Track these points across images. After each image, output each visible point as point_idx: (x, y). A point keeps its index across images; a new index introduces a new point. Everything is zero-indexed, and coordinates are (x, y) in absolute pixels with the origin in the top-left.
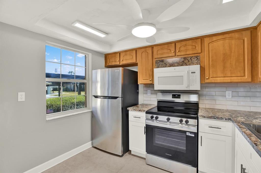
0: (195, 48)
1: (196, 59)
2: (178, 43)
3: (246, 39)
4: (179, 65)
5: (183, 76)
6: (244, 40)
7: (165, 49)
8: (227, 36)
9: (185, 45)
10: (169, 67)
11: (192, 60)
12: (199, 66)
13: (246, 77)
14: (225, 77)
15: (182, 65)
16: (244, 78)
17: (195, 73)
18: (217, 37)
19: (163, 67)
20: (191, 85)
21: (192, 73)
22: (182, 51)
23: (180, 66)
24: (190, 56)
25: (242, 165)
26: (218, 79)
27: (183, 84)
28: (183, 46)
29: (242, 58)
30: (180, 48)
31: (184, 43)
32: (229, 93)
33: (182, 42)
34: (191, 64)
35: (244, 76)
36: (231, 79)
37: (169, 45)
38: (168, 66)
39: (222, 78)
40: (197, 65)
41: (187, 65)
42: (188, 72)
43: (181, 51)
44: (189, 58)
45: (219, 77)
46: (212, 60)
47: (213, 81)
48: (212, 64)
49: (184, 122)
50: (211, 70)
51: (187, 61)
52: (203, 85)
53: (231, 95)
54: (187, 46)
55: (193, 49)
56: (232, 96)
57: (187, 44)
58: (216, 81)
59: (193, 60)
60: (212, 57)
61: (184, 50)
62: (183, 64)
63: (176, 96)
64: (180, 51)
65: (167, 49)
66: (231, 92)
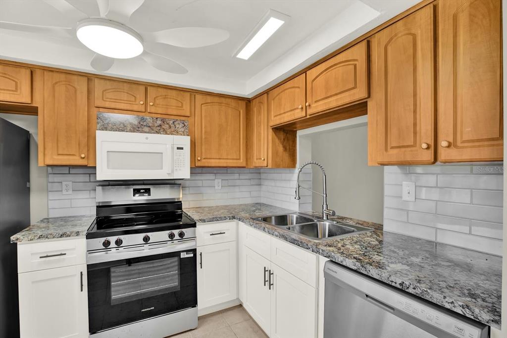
0: (181, 106)
1: (182, 125)
2: (152, 88)
3: (241, 111)
4: (153, 131)
5: (162, 153)
6: (240, 112)
7: (124, 92)
8: (223, 100)
9: (165, 96)
10: (131, 131)
11: (175, 126)
12: (189, 138)
13: (242, 161)
14: (220, 159)
15: (157, 132)
16: (238, 161)
17: (182, 148)
18: (212, 98)
19: (116, 131)
20: (176, 170)
21: (178, 148)
22: (159, 106)
23: (154, 133)
24: (173, 117)
25: (265, 268)
26: (213, 161)
27: (162, 169)
28: (161, 96)
29: (238, 135)
30: (155, 98)
31: (162, 92)
32: (218, 182)
33: (160, 89)
34: (174, 133)
35: (239, 159)
36: (227, 162)
37: (134, 86)
38: (128, 129)
39: (218, 161)
40: (184, 135)
41: (166, 133)
42: (173, 148)
43: (157, 105)
44: (171, 122)
45: (214, 159)
46: (205, 132)
47: (206, 165)
48: (205, 138)
49: (177, 237)
50: (203, 147)
51: (167, 126)
52: (196, 169)
53: (220, 184)
54: (168, 98)
55: (178, 107)
56: (222, 186)
57: (168, 95)
58: (210, 165)
59: (177, 126)
60: (205, 127)
61: (162, 105)
62: (160, 130)
63: (142, 191)
64: (156, 105)
65: (127, 93)
66: (220, 180)
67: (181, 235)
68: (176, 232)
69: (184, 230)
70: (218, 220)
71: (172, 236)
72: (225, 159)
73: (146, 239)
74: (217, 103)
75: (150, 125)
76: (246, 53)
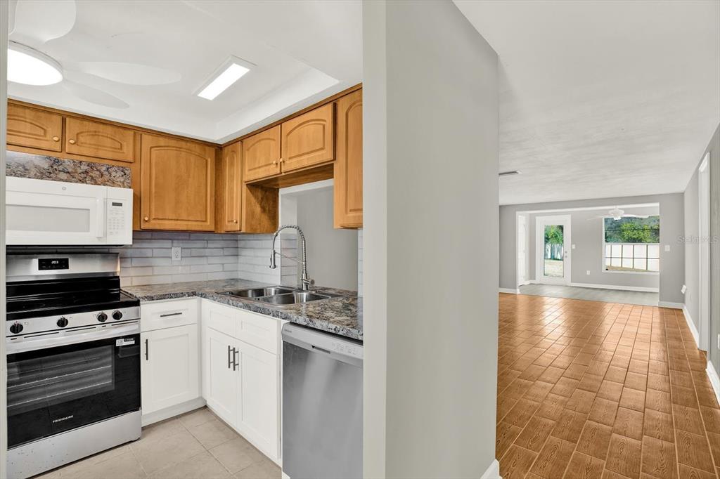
0: (119, 147)
1: (120, 173)
2: (72, 120)
3: (209, 160)
4: (74, 179)
5: (89, 210)
6: (207, 161)
7: (26, 122)
8: (183, 144)
9: (95, 132)
10: (36, 177)
11: (110, 174)
12: (131, 191)
13: (209, 223)
14: (177, 220)
15: (81, 181)
16: (205, 223)
17: (121, 205)
18: (167, 140)
19: (11, 175)
20: (111, 232)
21: (114, 204)
22: (83, 145)
23: (77, 182)
24: (106, 162)
26: (166, 222)
27: (88, 231)
28: (88, 132)
29: (204, 191)
30: (78, 134)
31: (91, 127)
32: (176, 250)
33: (86, 123)
34: (108, 183)
35: (206, 221)
36: (187, 225)
37: (42, 115)
38: (32, 174)
39: (173, 222)
40: (124, 187)
41: (96, 183)
42: (105, 204)
43: (82, 143)
44: (104, 168)
45: (168, 219)
46: (156, 185)
47: (157, 227)
48: (155, 192)
49: (110, 319)
50: (153, 204)
51: (98, 173)
52: (139, 234)
53: (180, 255)
54: (99, 135)
55: (116, 149)
56: (182, 257)
57: (99, 132)
58: (162, 228)
59: (113, 174)
60: (156, 178)
61: (90, 144)
62: (86, 178)
63: (54, 262)
64: (79, 144)
65: (31, 123)
66: (179, 249)
67: (117, 316)
68: (109, 313)
69: (121, 310)
70: (172, 297)
71: (102, 318)
72: (186, 220)
73: (62, 323)
74: (174, 147)
75: (70, 170)
76: (211, 92)
